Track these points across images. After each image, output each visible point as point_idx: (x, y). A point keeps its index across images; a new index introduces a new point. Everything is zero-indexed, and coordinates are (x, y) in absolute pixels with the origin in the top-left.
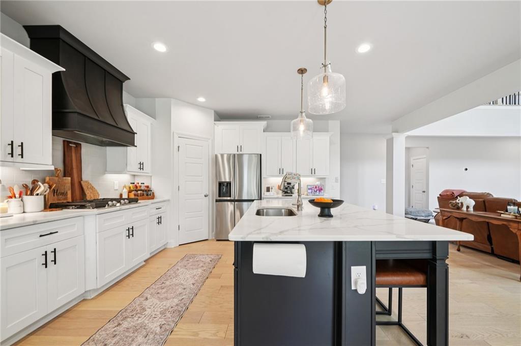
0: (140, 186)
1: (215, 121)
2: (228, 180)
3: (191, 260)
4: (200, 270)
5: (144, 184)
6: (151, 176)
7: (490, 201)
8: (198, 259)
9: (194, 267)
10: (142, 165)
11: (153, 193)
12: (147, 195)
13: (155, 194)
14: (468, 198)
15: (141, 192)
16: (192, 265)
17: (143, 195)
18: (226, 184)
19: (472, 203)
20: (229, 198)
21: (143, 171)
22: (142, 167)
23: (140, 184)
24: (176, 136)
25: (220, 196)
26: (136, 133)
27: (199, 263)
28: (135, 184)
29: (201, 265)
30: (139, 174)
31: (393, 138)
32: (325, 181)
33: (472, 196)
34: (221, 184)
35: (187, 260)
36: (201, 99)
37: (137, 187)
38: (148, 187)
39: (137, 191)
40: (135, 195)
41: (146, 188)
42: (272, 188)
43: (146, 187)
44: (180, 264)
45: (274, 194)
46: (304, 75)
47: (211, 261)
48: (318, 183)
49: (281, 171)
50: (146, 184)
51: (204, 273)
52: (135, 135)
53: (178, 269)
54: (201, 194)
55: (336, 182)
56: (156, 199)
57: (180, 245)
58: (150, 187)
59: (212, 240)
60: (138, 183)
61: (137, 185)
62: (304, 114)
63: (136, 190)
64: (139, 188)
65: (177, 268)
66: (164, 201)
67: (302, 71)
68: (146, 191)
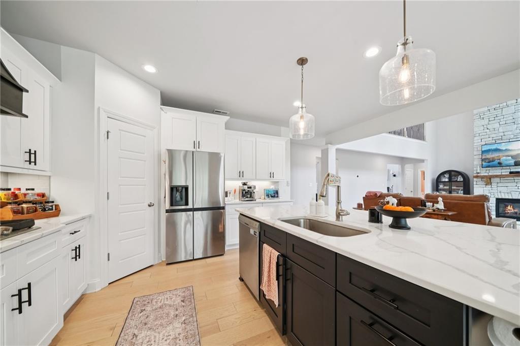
0: (25, 195)
1: (161, 105)
2: (183, 184)
3: (148, 308)
4: (177, 324)
5: (33, 189)
6: (50, 177)
7: (405, 200)
8: (160, 304)
9: (163, 322)
10: (33, 156)
11: (57, 206)
12: (44, 210)
13: (61, 207)
14: (392, 197)
15: (31, 205)
16: (156, 319)
17: (36, 210)
18: (180, 189)
19: (395, 201)
20: (183, 207)
21: (35, 167)
22: (33, 160)
23: (23, 191)
24: (103, 116)
25: (172, 205)
26: (27, 91)
27: (166, 311)
28: (12, 190)
29: (172, 313)
30: (25, 171)
31: (328, 149)
32: (278, 185)
33: (394, 196)
34: (173, 189)
35: (142, 311)
36: (150, 69)
37: (15, 196)
38: (43, 195)
39: (19, 204)
40: (15, 212)
41: (39, 198)
42: (230, 193)
43: (38, 195)
44: (133, 323)
45: (232, 199)
46: (304, 66)
47: (183, 301)
48: (272, 187)
49: (241, 174)
50: (37, 191)
51: (188, 328)
52: (24, 93)
53: (135, 335)
54: (143, 203)
55: (287, 186)
56: (64, 215)
57: (109, 284)
58: (47, 194)
59: (160, 264)
60: (19, 189)
61: (17, 192)
62: (304, 109)
63: (16, 203)
64: (21, 198)
65: (130, 332)
66: (83, 218)
67: (302, 62)
68: (41, 203)
